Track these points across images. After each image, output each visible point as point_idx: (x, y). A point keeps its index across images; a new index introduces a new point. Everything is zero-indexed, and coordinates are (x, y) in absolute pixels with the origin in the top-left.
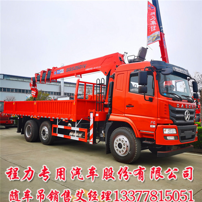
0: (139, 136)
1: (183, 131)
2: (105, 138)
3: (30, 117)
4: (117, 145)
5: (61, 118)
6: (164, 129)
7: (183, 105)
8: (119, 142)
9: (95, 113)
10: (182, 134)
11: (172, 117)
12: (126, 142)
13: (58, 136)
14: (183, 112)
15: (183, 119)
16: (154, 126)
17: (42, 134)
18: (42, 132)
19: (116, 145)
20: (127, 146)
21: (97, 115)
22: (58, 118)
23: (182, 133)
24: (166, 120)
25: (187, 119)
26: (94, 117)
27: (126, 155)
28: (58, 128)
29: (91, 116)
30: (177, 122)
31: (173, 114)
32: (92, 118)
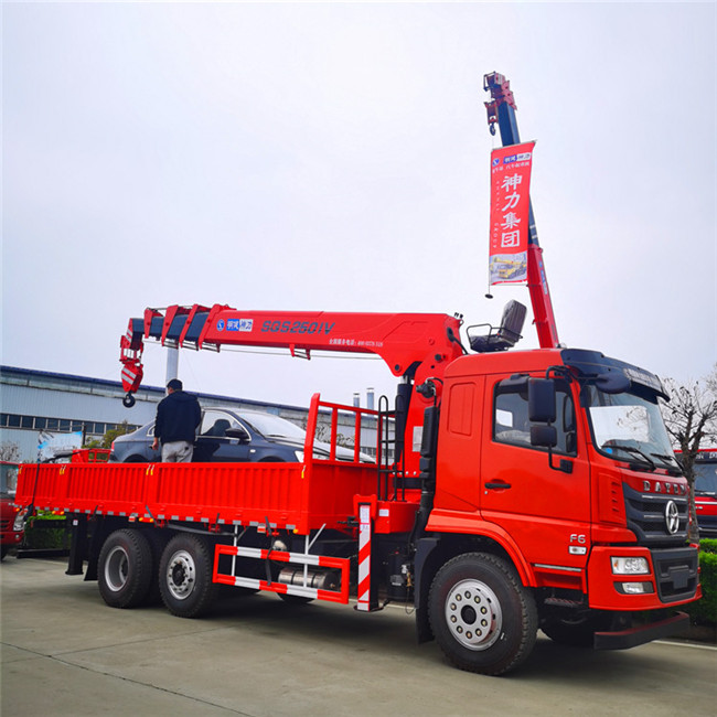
0: (533, 584)
1: (665, 566)
2: (412, 589)
3: (127, 518)
4: (458, 613)
5: (252, 524)
6: (614, 560)
7: (658, 484)
8: (465, 601)
9: (379, 507)
10: (663, 575)
11: (632, 520)
12: (489, 600)
13: (237, 584)
14: (661, 507)
15: (662, 526)
16: (582, 551)
17: (171, 580)
18: (170, 572)
19: (454, 613)
20: (494, 616)
21: (385, 513)
22: (237, 523)
23: (663, 572)
24: (616, 530)
25: (674, 528)
26: (374, 519)
27: (490, 644)
28: (238, 557)
29: (361, 517)
30: (647, 536)
31: (636, 512)
32: (368, 521)
